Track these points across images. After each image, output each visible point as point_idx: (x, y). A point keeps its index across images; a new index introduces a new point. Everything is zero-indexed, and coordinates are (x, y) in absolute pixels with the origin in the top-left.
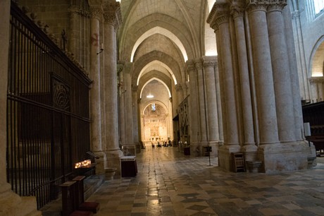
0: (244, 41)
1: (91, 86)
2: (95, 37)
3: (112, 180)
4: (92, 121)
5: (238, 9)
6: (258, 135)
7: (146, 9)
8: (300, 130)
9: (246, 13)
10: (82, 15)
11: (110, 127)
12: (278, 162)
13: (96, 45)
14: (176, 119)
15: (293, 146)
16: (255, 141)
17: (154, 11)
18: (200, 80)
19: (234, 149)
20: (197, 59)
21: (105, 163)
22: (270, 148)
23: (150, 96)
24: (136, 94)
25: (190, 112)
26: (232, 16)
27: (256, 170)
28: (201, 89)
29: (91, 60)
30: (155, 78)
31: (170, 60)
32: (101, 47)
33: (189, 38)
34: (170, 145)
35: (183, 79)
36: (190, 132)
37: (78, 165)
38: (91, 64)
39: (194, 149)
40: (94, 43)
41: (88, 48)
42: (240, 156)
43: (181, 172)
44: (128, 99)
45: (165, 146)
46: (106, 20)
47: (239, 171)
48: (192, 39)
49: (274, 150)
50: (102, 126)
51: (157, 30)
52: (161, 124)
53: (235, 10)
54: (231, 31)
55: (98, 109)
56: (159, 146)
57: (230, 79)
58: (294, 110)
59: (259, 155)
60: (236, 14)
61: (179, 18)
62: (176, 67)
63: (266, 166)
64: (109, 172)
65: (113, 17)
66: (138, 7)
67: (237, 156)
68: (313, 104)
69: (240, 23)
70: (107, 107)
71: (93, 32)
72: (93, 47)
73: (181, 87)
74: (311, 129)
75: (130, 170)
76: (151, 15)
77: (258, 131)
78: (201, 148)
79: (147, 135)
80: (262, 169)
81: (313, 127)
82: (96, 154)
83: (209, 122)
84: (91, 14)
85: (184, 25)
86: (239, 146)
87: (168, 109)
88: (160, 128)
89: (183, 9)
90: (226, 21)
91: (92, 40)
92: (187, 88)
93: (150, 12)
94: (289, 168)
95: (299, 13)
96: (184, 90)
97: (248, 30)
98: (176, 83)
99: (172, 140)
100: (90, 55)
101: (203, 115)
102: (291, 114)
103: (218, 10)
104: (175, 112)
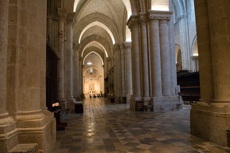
0: (146, 39)
1: (58, 61)
2: (61, 33)
3: (70, 114)
4: (59, 81)
5: (144, 20)
6: (151, 91)
7: (90, 9)
8: (174, 89)
9: (148, 23)
10: (54, 20)
11: (69, 85)
12: (161, 106)
13: (62, 37)
14: (106, 80)
15: (169, 98)
16: (150, 94)
17: (94, 11)
18: (122, 56)
19: (138, 98)
20: (121, 43)
21: (66, 105)
22: (157, 98)
23: (89, 64)
24: (81, 62)
25: (115, 75)
26: (140, 24)
27: (149, 110)
28: (123, 62)
29: (58, 46)
30: (93, 52)
31: (104, 41)
32: (64, 39)
33: (116, 29)
34: (102, 96)
35: (112, 54)
36: (115, 88)
37: (53, 105)
38: (58, 48)
39: (117, 99)
40: (61, 36)
41: (57, 39)
42: (141, 102)
43: (109, 111)
44: (76, 67)
45: (98, 97)
46: (68, 23)
47: (140, 111)
48: (118, 30)
49: (159, 100)
50: (64, 84)
51: (96, 23)
52: (96, 82)
53: (142, 21)
54: (140, 32)
55: (62, 74)
56: (95, 97)
57: (138, 60)
58: (172, 78)
59: (151, 102)
60: (143, 23)
61: (111, 17)
62: (108, 46)
63: (154, 108)
64: (68, 110)
65: (72, 21)
66: (85, 9)
67: (139, 102)
68: (195, 73)
69: (144, 28)
70: (68, 73)
71: (60, 30)
72: (60, 38)
73: (110, 58)
74: (180, 89)
75: (79, 109)
76: (93, 13)
77: (151, 89)
78: (121, 99)
79: (86, 89)
80: (152, 109)
81: (182, 88)
82: (61, 100)
83: (126, 83)
84: (59, 19)
85: (113, 21)
86: (141, 97)
87: (101, 72)
88: (96, 85)
89: (113, 12)
90: (137, 26)
91: (59, 34)
92: (114, 60)
93: (92, 12)
94: (166, 109)
95: (187, 15)
96: (113, 61)
97: (149, 33)
98: (107, 56)
99: (103, 93)
100: (58, 43)
101: (123, 78)
102: (169, 80)
103: (133, 19)
104: (106, 75)
